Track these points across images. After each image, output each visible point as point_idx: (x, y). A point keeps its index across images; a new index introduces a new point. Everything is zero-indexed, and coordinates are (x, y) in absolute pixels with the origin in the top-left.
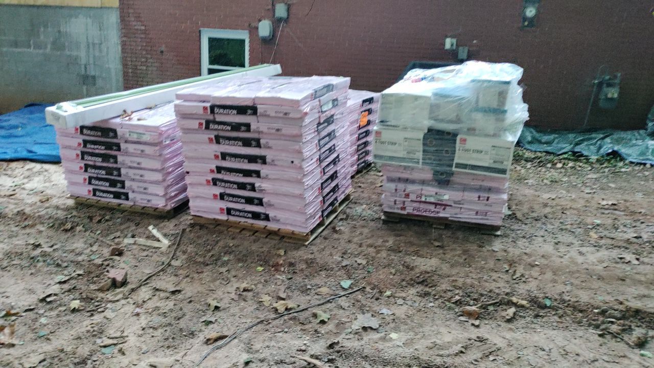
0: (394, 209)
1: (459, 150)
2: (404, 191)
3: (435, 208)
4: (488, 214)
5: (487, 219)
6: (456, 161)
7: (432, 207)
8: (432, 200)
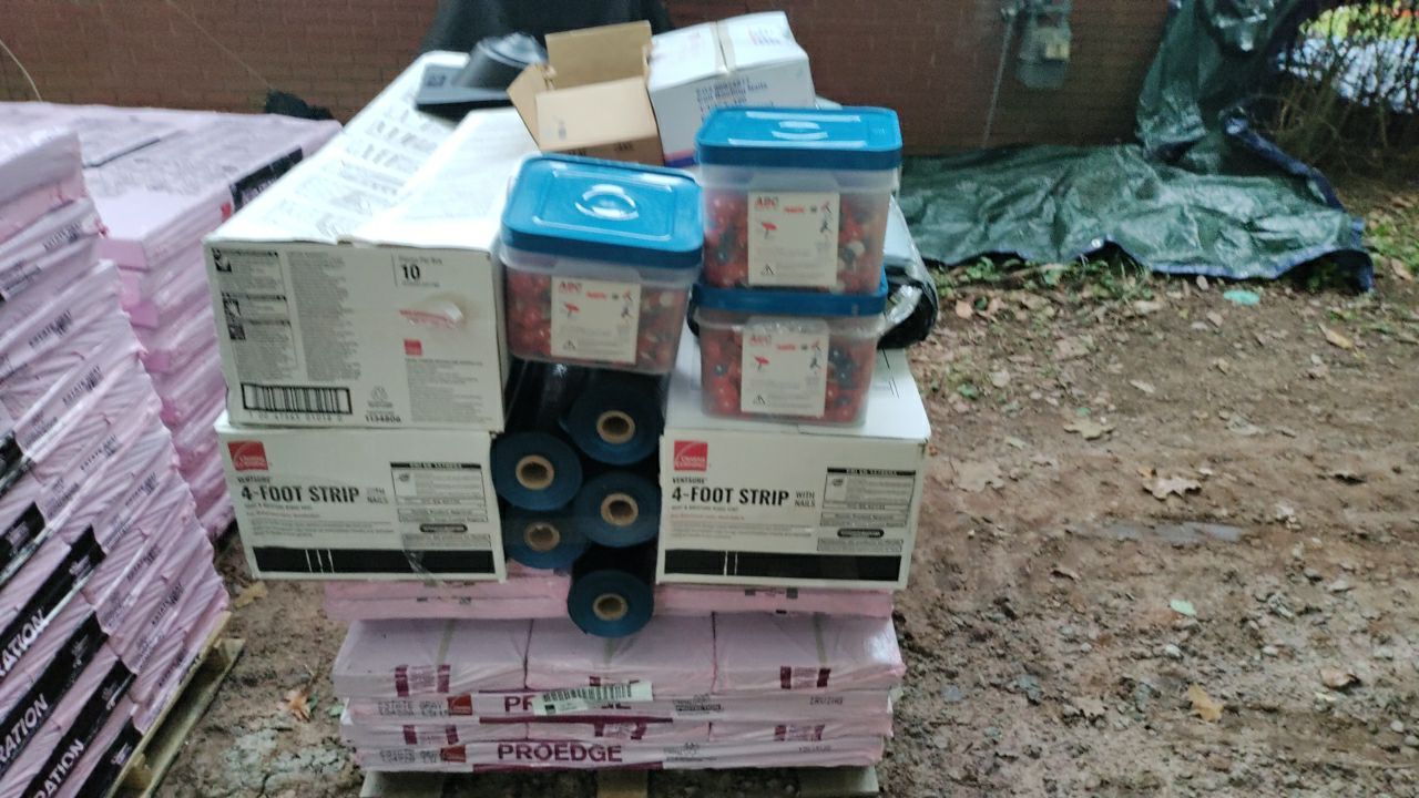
0: (412, 759)
1: (678, 495)
2: (444, 687)
3: (599, 734)
4: (825, 730)
5: (827, 749)
6: (666, 543)
7: (585, 735)
8: (580, 707)
